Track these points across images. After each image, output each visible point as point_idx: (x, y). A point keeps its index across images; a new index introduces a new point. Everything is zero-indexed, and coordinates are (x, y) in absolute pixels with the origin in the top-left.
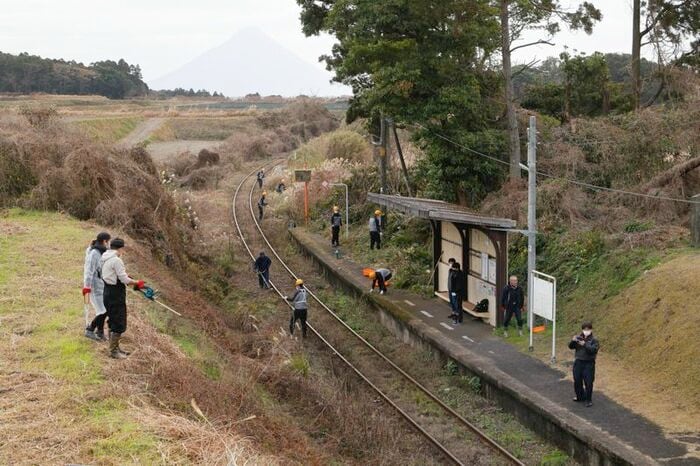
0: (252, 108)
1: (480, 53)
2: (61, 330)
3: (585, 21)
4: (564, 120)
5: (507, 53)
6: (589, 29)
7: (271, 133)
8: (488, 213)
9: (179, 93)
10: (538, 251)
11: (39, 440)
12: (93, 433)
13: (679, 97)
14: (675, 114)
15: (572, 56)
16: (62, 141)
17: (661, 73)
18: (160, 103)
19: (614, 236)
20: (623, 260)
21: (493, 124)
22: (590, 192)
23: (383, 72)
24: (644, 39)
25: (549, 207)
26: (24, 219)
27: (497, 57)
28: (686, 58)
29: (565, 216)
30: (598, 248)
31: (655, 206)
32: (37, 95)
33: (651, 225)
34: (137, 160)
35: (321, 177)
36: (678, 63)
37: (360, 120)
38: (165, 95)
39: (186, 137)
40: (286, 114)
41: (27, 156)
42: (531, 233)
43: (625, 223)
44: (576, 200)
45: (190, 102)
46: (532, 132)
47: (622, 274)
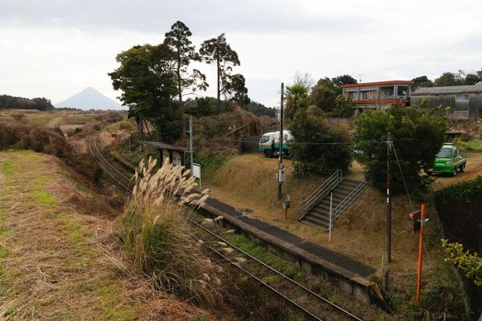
0: (93, 114)
1: (171, 97)
2: (39, 190)
3: (204, 87)
4: (198, 118)
5: (180, 97)
6: (205, 89)
7: (100, 122)
8: (177, 146)
9: (66, 109)
10: (194, 157)
11: (39, 228)
12: (59, 224)
13: (232, 110)
14: (232, 115)
15: (199, 97)
16: (28, 126)
17: (227, 103)
18: (59, 112)
19: (216, 152)
20: (219, 159)
21: (177, 119)
22: (207, 139)
23: (141, 103)
24: (221, 93)
25: (196, 143)
26: (16, 153)
27: (177, 98)
28: (233, 99)
29: (200, 146)
30: (211, 156)
31: (227, 143)
32: (11, 110)
33: (227, 148)
34: (57, 132)
35: (120, 136)
36: (231, 100)
37: (132, 118)
38: (60, 109)
39: (70, 124)
40: (105, 116)
41: (15, 131)
42: (191, 151)
43: (218, 148)
44: (203, 141)
45: (70, 112)
46: (191, 121)
47: (219, 163)
